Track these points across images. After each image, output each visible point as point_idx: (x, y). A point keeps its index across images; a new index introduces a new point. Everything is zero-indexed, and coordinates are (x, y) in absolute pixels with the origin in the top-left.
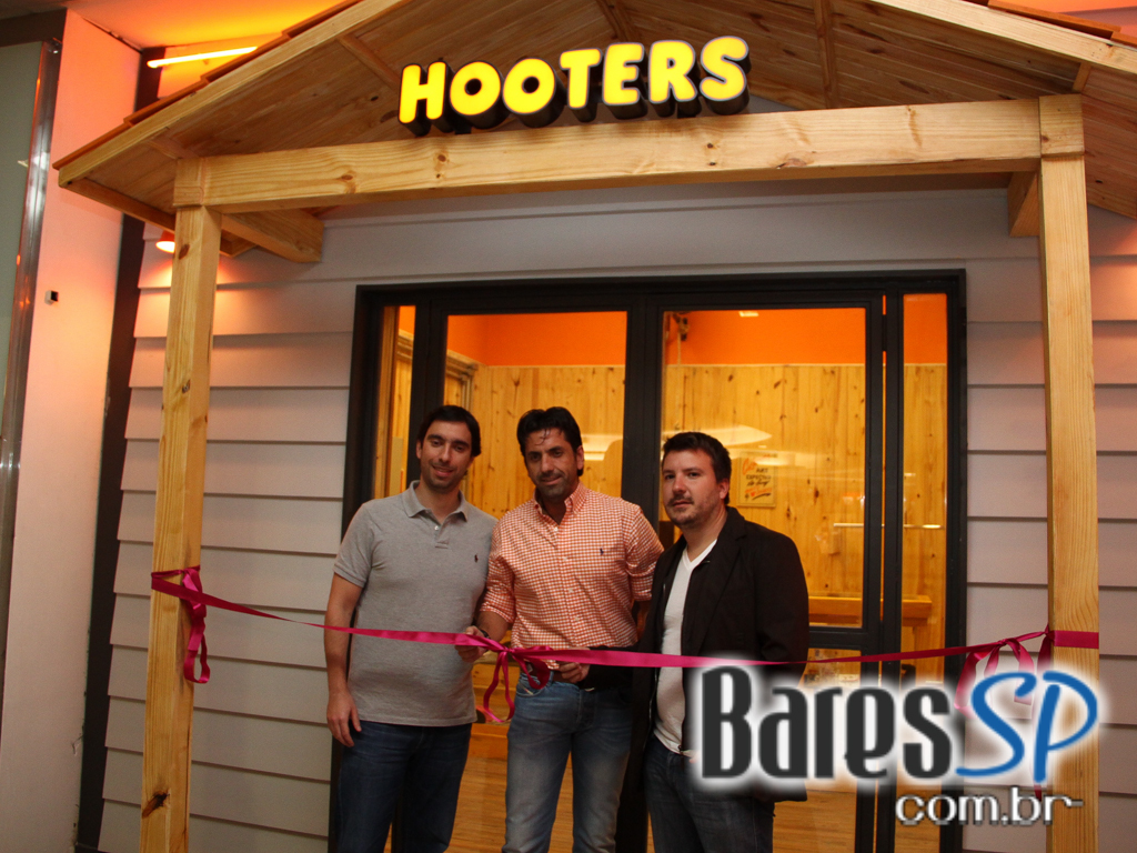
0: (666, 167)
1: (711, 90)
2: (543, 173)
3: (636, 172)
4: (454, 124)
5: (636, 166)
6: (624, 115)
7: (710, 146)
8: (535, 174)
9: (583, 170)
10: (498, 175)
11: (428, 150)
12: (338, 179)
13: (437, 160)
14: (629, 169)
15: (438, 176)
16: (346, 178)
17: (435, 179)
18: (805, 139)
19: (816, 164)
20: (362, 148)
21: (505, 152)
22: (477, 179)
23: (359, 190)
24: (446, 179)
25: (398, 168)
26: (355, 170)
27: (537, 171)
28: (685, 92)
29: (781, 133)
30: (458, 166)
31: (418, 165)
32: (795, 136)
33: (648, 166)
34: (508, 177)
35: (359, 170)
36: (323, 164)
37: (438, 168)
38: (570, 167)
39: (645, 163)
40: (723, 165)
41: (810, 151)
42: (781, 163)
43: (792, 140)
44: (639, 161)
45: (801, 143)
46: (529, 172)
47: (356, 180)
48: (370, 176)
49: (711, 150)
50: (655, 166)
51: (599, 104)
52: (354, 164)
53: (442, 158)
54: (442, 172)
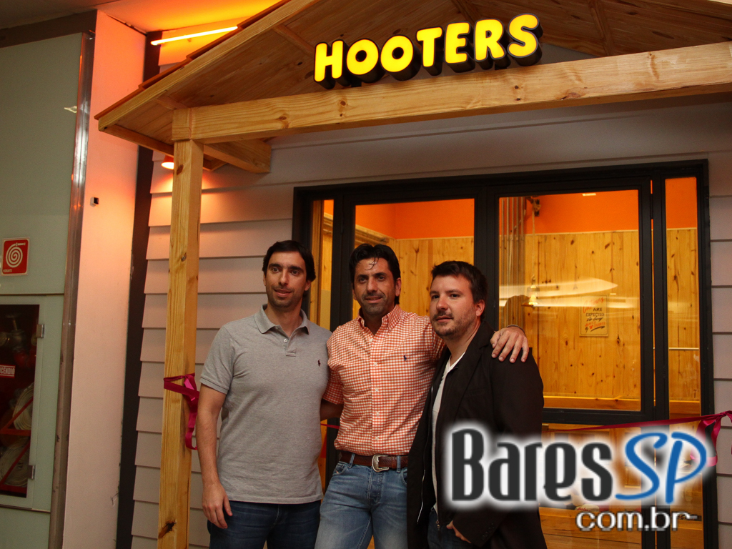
0: (487, 103)
1: (515, 50)
2: (408, 111)
3: (469, 107)
4: (349, 80)
5: (468, 103)
6: (459, 69)
7: (517, 87)
8: (403, 111)
9: (435, 107)
10: (379, 113)
11: (334, 97)
12: (277, 119)
13: (340, 105)
14: (464, 105)
15: (341, 115)
16: (282, 118)
17: (340, 117)
18: (580, 80)
19: (587, 96)
20: (292, 98)
21: (384, 98)
22: (366, 116)
23: (291, 126)
24: (346, 117)
25: (315, 111)
26: (287, 113)
27: (404, 109)
28: (498, 53)
29: (563, 76)
30: (354, 108)
31: (328, 108)
32: (573, 78)
33: (476, 103)
34: (386, 114)
35: (290, 113)
36: (266, 110)
37: (341, 110)
38: (426, 106)
39: (474, 101)
40: (525, 99)
41: (583, 86)
42: (564, 96)
43: (571, 80)
44: (472, 100)
45: (577, 82)
46: (400, 110)
47: (288, 120)
48: (297, 117)
49: (518, 90)
50: (480, 103)
51: (443, 64)
52: (287, 109)
53: (343, 103)
54: (344, 113)
